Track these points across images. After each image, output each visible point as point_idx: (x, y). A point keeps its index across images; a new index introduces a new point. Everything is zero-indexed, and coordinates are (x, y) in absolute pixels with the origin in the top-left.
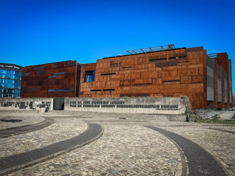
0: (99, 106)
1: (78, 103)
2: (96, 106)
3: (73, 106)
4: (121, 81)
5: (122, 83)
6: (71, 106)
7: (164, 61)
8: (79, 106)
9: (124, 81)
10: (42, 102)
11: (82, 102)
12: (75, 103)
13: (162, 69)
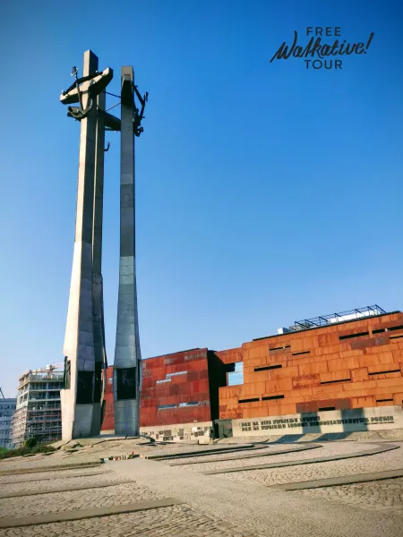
0: (284, 426)
1: (254, 424)
2: (280, 427)
3: (246, 430)
4: (293, 380)
5: (295, 383)
6: (243, 430)
7: (365, 337)
8: (255, 429)
9: (299, 378)
10: (199, 428)
11: (259, 423)
12: (249, 424)
13: (365, 353)
